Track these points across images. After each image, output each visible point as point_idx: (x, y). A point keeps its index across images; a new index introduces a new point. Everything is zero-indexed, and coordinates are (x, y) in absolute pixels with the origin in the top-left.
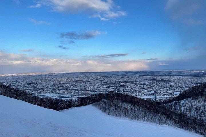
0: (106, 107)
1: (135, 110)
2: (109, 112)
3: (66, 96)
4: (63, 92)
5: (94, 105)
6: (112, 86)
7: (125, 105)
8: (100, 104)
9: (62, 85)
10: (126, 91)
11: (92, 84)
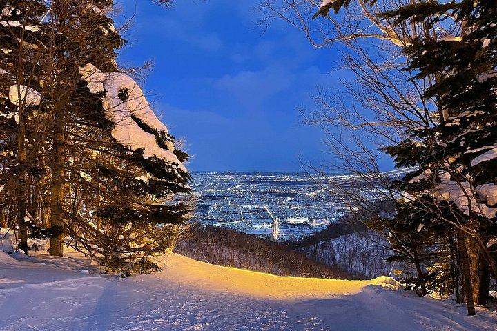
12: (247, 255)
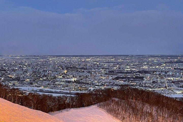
0: (118, 109)
1: (163, 116)
2: (124, 118)
3: (51, 90)
4: (48, 84)
5: (100, 106)
6: (123, 78)
7: (147, 108)
8: (108, 105)
9: (46, 74)
10: (145, 86)
11: (91, 74)
12: (163, 111)
